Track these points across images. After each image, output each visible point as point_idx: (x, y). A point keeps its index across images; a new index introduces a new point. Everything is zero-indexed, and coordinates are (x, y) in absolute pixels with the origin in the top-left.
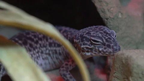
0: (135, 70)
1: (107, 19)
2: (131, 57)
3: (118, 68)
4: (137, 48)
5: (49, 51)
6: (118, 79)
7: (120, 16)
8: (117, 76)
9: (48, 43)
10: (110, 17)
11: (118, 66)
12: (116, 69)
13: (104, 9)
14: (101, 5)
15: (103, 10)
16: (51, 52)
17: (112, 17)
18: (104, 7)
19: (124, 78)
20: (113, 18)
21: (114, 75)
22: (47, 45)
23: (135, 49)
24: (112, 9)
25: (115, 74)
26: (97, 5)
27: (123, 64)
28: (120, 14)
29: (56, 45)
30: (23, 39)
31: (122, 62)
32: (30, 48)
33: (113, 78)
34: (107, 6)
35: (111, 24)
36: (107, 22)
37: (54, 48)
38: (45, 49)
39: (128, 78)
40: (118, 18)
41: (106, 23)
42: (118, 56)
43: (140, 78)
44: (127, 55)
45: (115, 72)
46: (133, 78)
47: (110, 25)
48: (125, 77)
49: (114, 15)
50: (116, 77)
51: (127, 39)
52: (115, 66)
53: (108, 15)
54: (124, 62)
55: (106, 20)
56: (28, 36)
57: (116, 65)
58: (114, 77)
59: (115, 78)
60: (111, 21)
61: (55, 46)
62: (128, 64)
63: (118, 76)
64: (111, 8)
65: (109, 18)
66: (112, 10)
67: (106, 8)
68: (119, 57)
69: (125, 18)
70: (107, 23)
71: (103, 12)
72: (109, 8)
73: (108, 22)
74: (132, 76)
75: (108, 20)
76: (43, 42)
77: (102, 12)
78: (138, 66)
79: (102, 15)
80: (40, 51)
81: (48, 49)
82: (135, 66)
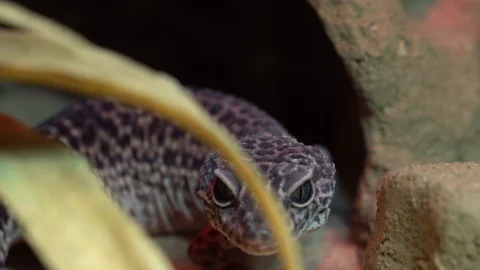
0: (451, 232)
1: (359, 61)
2: (439, 186)
3: (397, 223)
4: (460, 159)
5: (163, 176)
6: (395, 260)
7: (402, 51)
8: (391, 251)
9: (161, 151)
10: (367, 54)
11: (396, 217)
12: (390, 228)
13: (349, 29)
14: (338, 16)
15: (345, 31)
16: (167, 182)
17: (375, 53)
18: (349, 21)
19: (416, 259)
20: (380, 59)
21: (383, 248)
22: (156, 155)
23: (451, 161)
24: (375, 28)
25: (386, 244)
26: (326, 13)
27: (413, 211)
28: (402, 44)
29: (190, 162)
30: (88, 121)
31: (410, 204)
32: (101, 157)
33: (380, 258)
34: (359, 16)
35: (373, 77)
36: (357, 71)
37: (183, 172)
38: (147, 167)
39: (428, 259)
40: (394, 56)
41: (354, 74)
42: (396, 183)
43: (469, 257)
44: (425, 179)
45: (387, 239)
46: (445, 257)
47: (370, 81)
48: (420, 254)
49: (382, 46)
50: (388, 254)
51: (427, 128)
52: (386, 218)
53: (363, 46)
54: (415, 205)
55: (355, 65)
56: (105, 115)
57: (388, 214)
58: (383, 254)
59: (385, 259)
60: (371, 68)
61: (184, 164)
62: (430, 211)
63: (394, 251)
64: (372, 24)
65: (366, 58)
66: (375, 32)
67: (354, 25)
68: (398, 186)
69: (420, 58)
70: (359, 74)
71: (347, 37)
72: (366, 25)
73: (362, 72)
74: (442, 252)
75: (363, 64)
76: (146, 144)
77: (343, 37)
78: (462, 217)
79: (341, 46)
80: (132, 172)
81: (159, 170)
82: (453, 218)
